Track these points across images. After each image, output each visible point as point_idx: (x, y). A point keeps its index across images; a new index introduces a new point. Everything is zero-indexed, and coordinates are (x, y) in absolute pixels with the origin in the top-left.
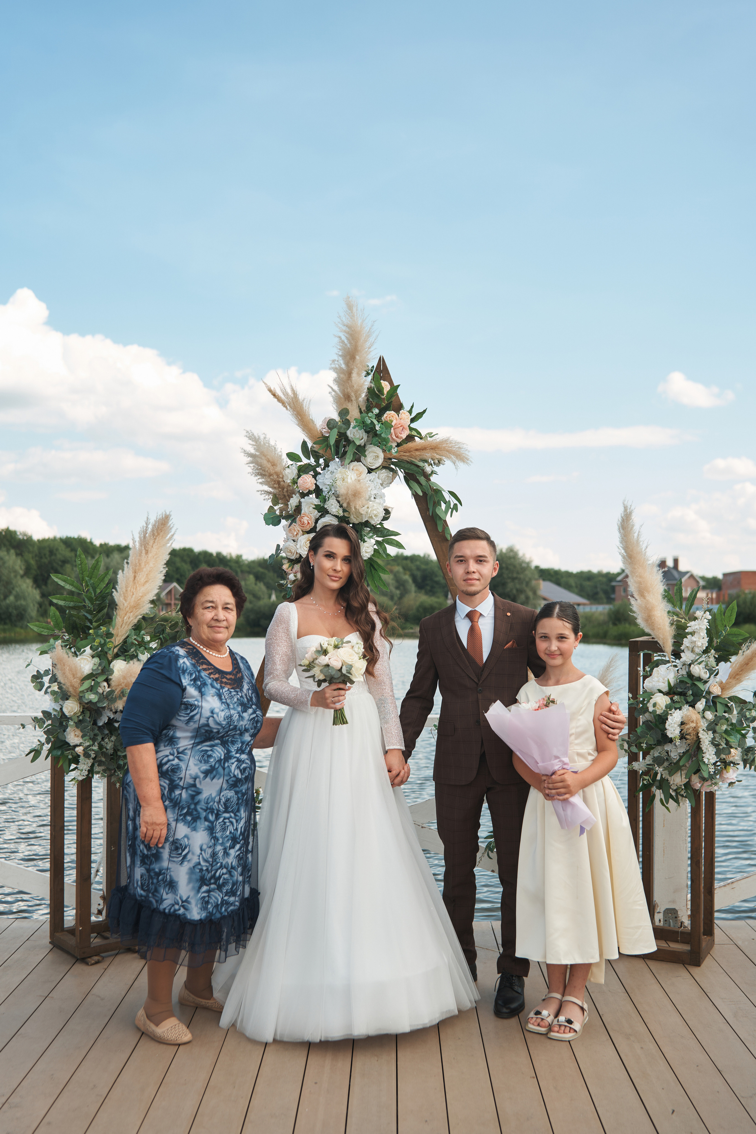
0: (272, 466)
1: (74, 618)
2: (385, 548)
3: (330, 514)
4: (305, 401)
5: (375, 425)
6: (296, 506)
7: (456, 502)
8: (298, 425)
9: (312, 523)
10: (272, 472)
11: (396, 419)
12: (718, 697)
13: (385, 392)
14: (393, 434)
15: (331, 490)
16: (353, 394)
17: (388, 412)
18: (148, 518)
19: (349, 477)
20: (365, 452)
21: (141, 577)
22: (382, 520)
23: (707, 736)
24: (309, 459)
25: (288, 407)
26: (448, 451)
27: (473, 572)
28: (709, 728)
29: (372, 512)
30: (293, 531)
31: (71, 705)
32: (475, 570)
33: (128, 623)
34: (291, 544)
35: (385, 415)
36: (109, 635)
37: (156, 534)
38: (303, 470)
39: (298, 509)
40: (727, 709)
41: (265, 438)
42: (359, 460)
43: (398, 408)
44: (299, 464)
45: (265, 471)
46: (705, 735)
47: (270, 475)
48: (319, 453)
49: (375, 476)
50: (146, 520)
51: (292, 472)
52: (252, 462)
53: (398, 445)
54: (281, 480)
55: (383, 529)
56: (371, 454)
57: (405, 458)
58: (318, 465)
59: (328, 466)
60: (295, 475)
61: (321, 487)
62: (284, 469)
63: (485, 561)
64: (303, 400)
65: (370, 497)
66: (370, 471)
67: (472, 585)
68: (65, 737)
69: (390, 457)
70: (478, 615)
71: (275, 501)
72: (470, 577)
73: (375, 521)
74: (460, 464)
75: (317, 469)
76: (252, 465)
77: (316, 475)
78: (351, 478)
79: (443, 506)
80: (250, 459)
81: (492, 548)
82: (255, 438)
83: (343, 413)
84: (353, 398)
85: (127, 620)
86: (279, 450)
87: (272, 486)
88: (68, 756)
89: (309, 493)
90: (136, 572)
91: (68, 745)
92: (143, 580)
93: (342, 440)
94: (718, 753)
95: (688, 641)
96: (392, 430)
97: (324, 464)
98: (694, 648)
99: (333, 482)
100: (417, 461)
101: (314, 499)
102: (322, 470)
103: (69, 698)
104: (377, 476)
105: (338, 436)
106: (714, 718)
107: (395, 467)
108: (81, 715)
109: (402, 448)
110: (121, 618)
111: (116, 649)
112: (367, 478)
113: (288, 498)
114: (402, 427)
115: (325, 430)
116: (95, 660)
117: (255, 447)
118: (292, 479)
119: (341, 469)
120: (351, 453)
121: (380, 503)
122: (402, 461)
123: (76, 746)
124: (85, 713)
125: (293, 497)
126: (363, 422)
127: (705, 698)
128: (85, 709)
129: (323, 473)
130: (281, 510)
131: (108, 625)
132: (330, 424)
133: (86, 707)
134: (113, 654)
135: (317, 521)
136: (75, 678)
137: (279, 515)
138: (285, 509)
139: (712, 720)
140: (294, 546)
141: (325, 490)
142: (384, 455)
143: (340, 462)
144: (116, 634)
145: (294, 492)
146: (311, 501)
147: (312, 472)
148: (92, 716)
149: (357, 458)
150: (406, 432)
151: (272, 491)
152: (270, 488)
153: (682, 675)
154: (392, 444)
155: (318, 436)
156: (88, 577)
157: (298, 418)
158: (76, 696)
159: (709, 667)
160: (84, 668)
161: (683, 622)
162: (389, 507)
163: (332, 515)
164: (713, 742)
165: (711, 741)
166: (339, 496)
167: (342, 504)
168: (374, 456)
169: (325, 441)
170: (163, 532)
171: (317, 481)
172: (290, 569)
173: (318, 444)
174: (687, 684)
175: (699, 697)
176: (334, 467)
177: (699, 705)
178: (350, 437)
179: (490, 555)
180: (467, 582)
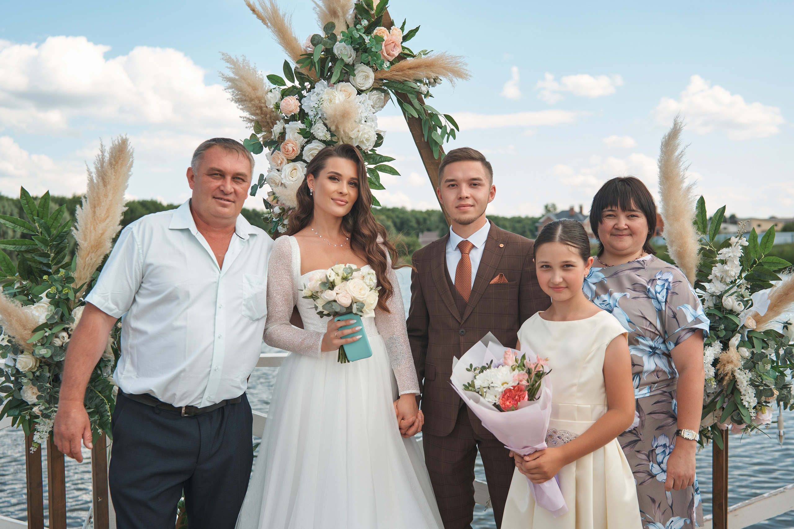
0: (254, 90)
1: (29, 263)
2: (378, 175)
3: (317, 139)
4: (286, 16)
5: (364, 39)
6: (280, 133)
7: (453, 127)
8: (280, 43)
9: (297, 151)
10: (253, 96)
11: (387, 35)
12: (753, 331)
13: (375, 7)
14: (385, 51)
15: (317, 114)
16: (339, 9)
17: (377, 28)
18: (102, 146)
19: (337, 98)
20: (354, 70)
21: (101, 212)
22: (374, 147)
23: (745, 376)
24: (293, 82)
25: (269, 24)
26: (444, 68)
27: (467, 197)
28: (745, 367)
29: (363, 136)
30: (277, 159)
31: (24, 360)
32: (469, 196)
33: (91, 265)
34: (275, 173)
35: (375, 31)
36: (69, 279)
37: (114, 163)
38: (285, 94)
39: (283, 135)
40: (765, 345)
41: (244, 60)
42: (348, 81)
43: (390, 25)
44: (283, 87)
45: (245, 95)
46: (742, 375)
47: (251, 100)
48: (304, 75)
49: (366, 97)
50: (100, 147)
51: (275, 96)
52: (230, 88)
53: (392, 63)
54: (263, 105)
55: (375, 156)
56: (361, 74)
57: (398, 78)
58: (304, 88)
59: (314, 88)
60: (278, 99)
61: (306, 112)
62: (267, 93)
63: (479, 185)
64: (284, 15)
65: (360, 121)
66: (360, 92)
67: (465, 212)
68: (21, 396)
69: (381, 77)
70: (470, 246)
71: (258, 127)
72: (463, 203)
73: (368, 147)
74: (458, 81)
75: (303, 92)
76: (230, 90)
77: (301, 97)
78: (339, 99)
79: (439, 131)
80: (229, 84)
81: (487, 170)
82: (233, 60)
83: (329, 27)
84: (340, 14)
85: (90, 261)
86: (259, 73)
87: (253, 112)
88: (25, 417)
89: (293, 118)
90: (95, 207)
91: (26, 404)
92: (103, 215)
93: (327, 58)
94: (758, 395)
95: (716, 270)
96: (383, 45)
97: (309, 87)
98: (724, 278)
99: (319, 104)
100: (410, 80)
101: (299, 125)
102: (307, 92)
103: (22, 352)
104: (368, 98)
105: (323, 53)
106: (751, 355)
107: (386, 88)
108: (37, 370)
109: (394, 67)
110: (82, 259)
111: (78, 294)
112: (357, 100)
113: (271, 125)
114: (393, 44)
115: (309, 47)
116: (53, 307)
117: (234, 70)
118: (275, 103)
119: (328, 90)
120: (337, 72)
121: (371, 127)
122: (393, 82)
123: (34, 405)
124: (42, 368)
125: (276, 124)
126: (351, 37)
127: (739, 333)
128: (41, 365)
129: (308, 95)
130: (264, 137)
131: (66, 268)
132: (314, 40)
133: (41, 362)
134: (74, 301)
135: (303, 148)
136: (25, 330)
137: (262, 143)
138: (268, 137)
139: (749, 358)
140: (279, 176)
141: (311, 113)
142: (375, 75)
143: (325, 83)
144: (78, 278)
145: (277, 118)
146: (295, 126)
147: (297, 95)
148: (52, 371)
149: (346, 78)
150: (398, 50)
151: (254, 118)
152: (252, 114)
153: (708, 308)
154: (384, 63)
155: (301, 55)
156: (38, 216)
157: (279, 35)
158: (28, 349)
159: (741, 298)
160: (39, 317)
161: (707, 249)
162: (381, 131)
163: (319, 140)
164: (752, 383)
165: (750, 381)
166: (326, 119)
167: (330, 128)
168: (363, 76)
169: (310, 60)
170: (122, 159)
171: (302, 105)
172: (275, 201)
173: (302, 64)
174: (717, 318)
175: (733, 333)
176: (320, 88)
177: (735, 341)
178: (337, 54)
179: (485, 178)
180: (460, 209)
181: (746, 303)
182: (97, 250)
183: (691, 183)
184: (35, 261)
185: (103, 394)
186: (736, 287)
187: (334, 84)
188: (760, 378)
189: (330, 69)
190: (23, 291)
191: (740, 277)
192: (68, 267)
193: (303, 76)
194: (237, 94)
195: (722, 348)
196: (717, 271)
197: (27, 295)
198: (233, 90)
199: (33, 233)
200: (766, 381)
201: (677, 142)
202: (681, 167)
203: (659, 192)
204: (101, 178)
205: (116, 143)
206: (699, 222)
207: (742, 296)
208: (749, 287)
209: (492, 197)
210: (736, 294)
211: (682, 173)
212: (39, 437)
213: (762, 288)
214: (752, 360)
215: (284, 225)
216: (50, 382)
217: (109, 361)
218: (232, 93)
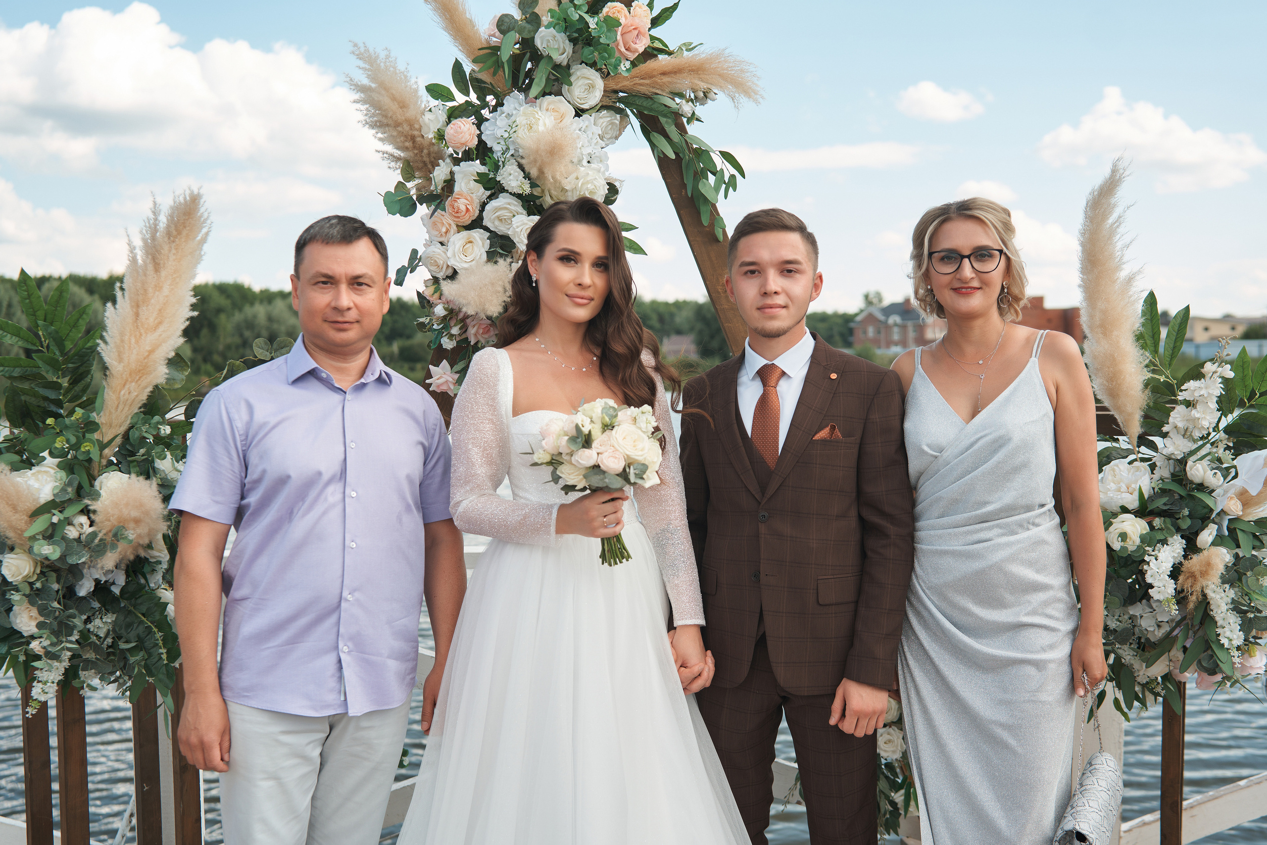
0: (401, 108)
1: (23, 398)
3: (507, 191)
5: (587, 23)
6: (445, 181)
7: (734, 171)
8: (446, 29)
9: (474, 211)
10: (400, 117)
11: (625, 16)
12: (1237, 519)
14: (621, 43)
15: (508, 149)
17: (609, 4)
18: (155, 203)
19: (541, 122)
20: (569, 75)
21: (149, 315)
23: (1223, 594)
24: (467, 94)
26: (719, 76)
27: (776, 293)
28: (1224, 580)
29: (585, 187)
30: (439, 225)
31: (16, 562)
32: (779, 289)
33: (129, 402)
34: (437, 249)
35: (605, 10)
36: (91, 426)
37: (174, 233)
38: (453, 114)
39: (449, 184)
40: (1258, 543)
41: (388, 57)
42: (559, 93)
44: (450, 104)
45: (386, 117)
46: (1218, 593)
47: (397, 125)
48: (485, 83)
49: (589, 121)
50: (152, 206)
51: (437, 118)
52: (363, 102)
53: (633, 64)
54: (416, 133)
56: (581, 82)
57: (643, 89)
58: (485, 105)
59: (502, 105)
60: (441, 123)
61: (489, 145)
62: (423, 114)
63: (797, 271)
65: (580, 161)
66: (579, 113)
67: (773, 318)
68: (10, 623)
69: (615, 87)
70: (778, 374)
71: (408, 172)
72: (769, 301)
74: (743, 99)
75: (483, 112)
76: (362, 107)
77: (480, 122)
78: (545, 125)
79: (712, 179)
80: (357, 96)
81: (810, 247)
82: (369, 56)
83: (527, 2)
85: (127, 396)
86: (413, 80)
87: (400, 144)
88: (17, 657)
89: (468, 156)
90: (138, 306)
91: (18, 636)
92: (151, 320)
93: (524, 54)
94: (1246, 626)
95: (1178, 416)
96: (619, 33)
97: (494, 103)
98: (1190, 430)
99: (511, 132)
100: (664, 94)
101: (476, 166)
102: (490, 112)
103: (12, 549)
104: (593, 122)
105: (517, 46)
106: (1233, 560)
107: (622, 106)
108: (37, 580)
109: (636, 70)
110: (114, 393)
111: (106, 451)
112: (575, 126)
113: (430, 166)
114: (636, 32)
115: (494, 36)
116: (62, 474)
117: (370, 73)
118: (436, 130)
119: (526, 108)
120: (541, 79)
121: (599, 171)
122: (636, 96)
123: (33, 637)
124: (45, 576)
125: (438, 165)
126: (565, 19)
127: (1216, 523)
128: (44, 570)
129: (492, 117)
130: (419, 188)
131: (88, 408)
132: (502, 24)
133: (43, 565)
134: (100, 462)
135: (483, 206)
136: (16, 512)
137: (415, 197)
138: (425, 187)
139: (1230, 565)
140: (443, 254)
141: (497, 148)
142: (605, 84)
143: (522, 96)
144: (106, 424)
145: (440, 156)
146: (471, 169)
147: (473, 117)
148: (62, 581)
149: (555, 88)
150: (644, 43)
151: (402, 155)
152: (398, 148)
153: (1162, 479)
154: (620, 62)
155: (480, 49)
156: (45, 321)
157: (444, 15)
158: (22, 544)
159: (1217, 464)
160: (39, 490)
161: (1162, 380)
162: (616, 180)
163: (511, 193)
164: (1236, 607)
165: (1232, 603)
166: (522, 157)
167: (529, 173)
168: (585, 85)
169: (494, 58)
170: (188, 228)
171: (482, 133)
172: (437, 295)
173: (481, 65)
174: (1177, 496)
175: (1203, 522)
176: (512, 106)
177: (1207, 536)
178: (540, 48)
179: (807, 260)
180: (764, 313)
181: (1226, 472)
182: (140, 377)
183: (1135, 270)
184: (35, 395)
185: (150, 619)
186: (1208, 445)
187: (536, 98)
188: (1246, 598)
189: (529, 74)
190: (14, 446)
191: (1216, 428)
192: (92, 406)
193: (483, 85)
194: (373, 114)
195: (1185, 546)
196: (1178, 419)
197: (20, 453)
198: (368, 106)
199: (35, 348)
200: (1257, 602)
201: (1113, 201)
202: (1117, 244)
203: (1080, 286)
204: (150, 257)
205: (182, 199)
206: (1146, 336)
207: (1219, 460)
208: (1231, 444)
209: (816, 291)
210: (1209, 457)
211: (1119, 253)
212: (40, 691)
213: (1253, 447)
214: (1235, 568)
215: (451, 336)
216: (60, 598)
217: (160, 563)
218: (365, 112)
